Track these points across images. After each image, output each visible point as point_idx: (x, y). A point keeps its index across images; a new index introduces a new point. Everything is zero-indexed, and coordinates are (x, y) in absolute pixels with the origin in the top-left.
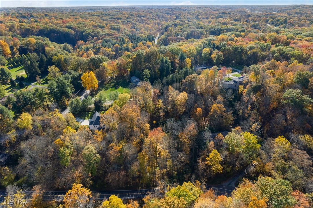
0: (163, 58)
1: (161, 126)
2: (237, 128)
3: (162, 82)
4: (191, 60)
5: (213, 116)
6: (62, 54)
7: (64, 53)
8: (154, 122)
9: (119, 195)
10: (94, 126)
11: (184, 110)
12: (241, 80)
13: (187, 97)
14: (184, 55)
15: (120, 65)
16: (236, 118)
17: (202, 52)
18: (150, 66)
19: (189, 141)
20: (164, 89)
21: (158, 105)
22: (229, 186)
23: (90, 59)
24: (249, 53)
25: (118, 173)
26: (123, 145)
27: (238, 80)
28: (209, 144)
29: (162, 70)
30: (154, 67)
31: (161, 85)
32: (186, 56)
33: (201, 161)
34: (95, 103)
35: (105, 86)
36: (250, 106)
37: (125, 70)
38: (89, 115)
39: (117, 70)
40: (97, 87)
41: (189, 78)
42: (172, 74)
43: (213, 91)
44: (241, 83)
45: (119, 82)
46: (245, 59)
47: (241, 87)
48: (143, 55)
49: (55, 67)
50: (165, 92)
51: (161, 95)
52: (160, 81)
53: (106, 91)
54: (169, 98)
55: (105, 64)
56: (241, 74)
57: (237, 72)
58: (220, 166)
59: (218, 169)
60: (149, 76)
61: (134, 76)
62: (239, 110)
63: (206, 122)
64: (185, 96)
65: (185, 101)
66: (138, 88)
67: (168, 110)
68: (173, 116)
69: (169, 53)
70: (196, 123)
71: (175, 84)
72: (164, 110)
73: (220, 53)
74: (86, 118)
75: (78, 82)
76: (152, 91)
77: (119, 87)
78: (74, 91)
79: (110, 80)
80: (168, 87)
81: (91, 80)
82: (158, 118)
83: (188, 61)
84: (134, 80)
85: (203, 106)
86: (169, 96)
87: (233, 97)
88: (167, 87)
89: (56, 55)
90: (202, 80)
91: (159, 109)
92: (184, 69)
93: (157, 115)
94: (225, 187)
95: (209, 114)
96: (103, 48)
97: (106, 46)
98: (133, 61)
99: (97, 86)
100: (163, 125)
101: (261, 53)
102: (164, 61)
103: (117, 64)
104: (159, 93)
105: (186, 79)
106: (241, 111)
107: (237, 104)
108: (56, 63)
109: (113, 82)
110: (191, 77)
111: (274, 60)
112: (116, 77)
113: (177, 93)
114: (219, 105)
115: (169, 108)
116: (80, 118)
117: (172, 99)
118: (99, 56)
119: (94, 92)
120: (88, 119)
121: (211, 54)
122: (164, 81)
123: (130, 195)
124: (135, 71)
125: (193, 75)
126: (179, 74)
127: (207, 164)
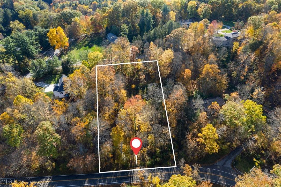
0: (143, 10)
1: (141, 91)
2: (234, 94)
3: (142, 39)
4: (176, 14)
5: (204, 79)
6: (31, 9)
7: (35, 8)
8: (133, 86)
9: (89, 180)
10: (59, 93)
11: (169, 72)
12: (234, 36)
13: (173, 56)
14: (168, 7)
15: (95, 21)
16: (230, 82)
17: (188, 5)
18: (129, 20)
19: (175, 111)
20: (144, 46)
21: (137, 66)
22: (224, 166)
23: (61, 13)
24: (240, 6)
25: (83, 158)
26: (90, 120)
27: (231, 36)
28: (200, 115)
29: (142, 25)
30: (133, 22)
31: (141, 41)
32: (170, 9)
33: (190, 137)
34: (63, 64)
35: (77, 45)
36: (247, 67)
37: (101, 27)
38: (56, 79)
39: (91, 26)
40: (68, 46)
41: (174, 32)
42: (154, 29)
43: (203, 48)
44: (235, 40)
45: (94, 40)
46: (235, 13)
47: (236, 44)
48: (120, 8)
49: (19, 23)
50: (146, 50)
51: (141, 54)
52: (140, 37)
53: (78, 50)
54: (150, 57)
55: (77, 19)
56: (232, 30)
57: (227, 28)
58: (216, 144)
59: (213, 149)
60: (128, 33)
61: (110, 33)
62: (232, 72)
63: (194, 86)
64: (170, 54)
65: (170, 60)
66: (112, 45)
67: (149, 72)
68: (155, 79)
69: (151, 6)
70: (184, 88)
71: (157, 41)
72: (144, 72)
73: (209, 6)
74: (52, 82)
75: (45, 40)
76: (131, 48)
77: (93, 46)
78: (40, 50)
79: (84, 38)
80: (150, 44)
81: (60, 38)
82: (138, 82)
83: (173, 15)
84: (110, 37)
85: (192, 67)
86: (150, 55)
87: (226, 56)
88: (147, 43)
89: (23, 10)
90: (190, 35)
91: (138, 71)
92: (168, 23)
93: (136, 78)
94: (218, 167)
95: (199, 77)
96: (80, 5)
97: (84, 3)
98: (109, 15)
99: (67, 44)
100: (143, 90)
101: (255, 6)
102: (145, 13)
103: (91, 19)
104: (139, 51)
105: (170, 34)
106: (235, 73)
107: (230, 65)
108: (24, 20)
109: (87, 41)
110: (177, 32)
111: (274, 11)
112: (91, 35)
113: (160, 51)
114: (212, 66)
115: (150, 69)
116: (44, 83)
117: (154, 58)
118: (71, 11)
119: (64, 51)
120: (54, 84)
121: (197, 8)
122: (144, 38)
123: (102, 179)
124: (112, 26)
125: (180, 29)
126: (162, 29)
127: (199, 142)
